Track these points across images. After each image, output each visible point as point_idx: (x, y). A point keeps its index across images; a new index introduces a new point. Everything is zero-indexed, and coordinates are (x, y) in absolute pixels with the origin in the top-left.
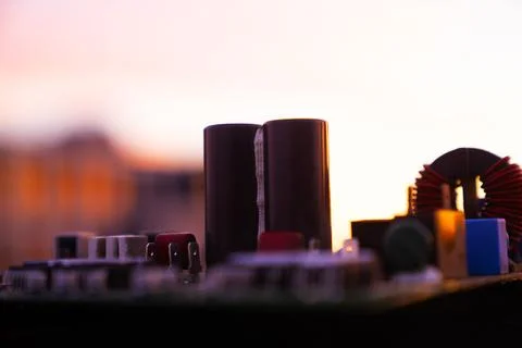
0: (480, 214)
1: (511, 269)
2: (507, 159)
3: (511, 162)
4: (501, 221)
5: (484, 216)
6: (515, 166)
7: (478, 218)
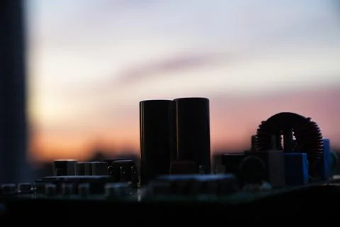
0: (293, 150)
1: (310, 181)
2: (309, 119)
3: (311, 120)
4: (304, 154)
5: (295, 151)
6: (314, 123)
7: (292, 152)
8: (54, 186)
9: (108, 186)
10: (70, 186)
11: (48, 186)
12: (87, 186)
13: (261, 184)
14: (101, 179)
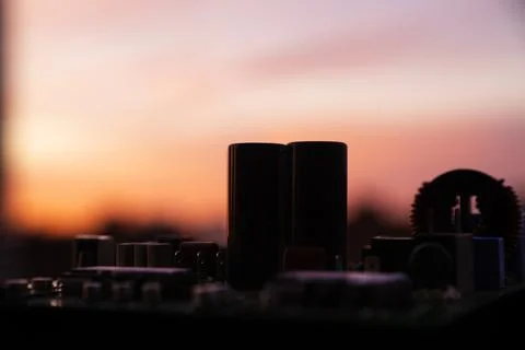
2: (502, 181)
4: (501, 239)
6: (509, 188)
8: (96, 285)
9: (198, 290)
10: (127, 285)
11: (87, 285)
12: (155, 286)
13: (445, 289)
14: (175, 274)
